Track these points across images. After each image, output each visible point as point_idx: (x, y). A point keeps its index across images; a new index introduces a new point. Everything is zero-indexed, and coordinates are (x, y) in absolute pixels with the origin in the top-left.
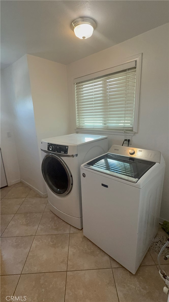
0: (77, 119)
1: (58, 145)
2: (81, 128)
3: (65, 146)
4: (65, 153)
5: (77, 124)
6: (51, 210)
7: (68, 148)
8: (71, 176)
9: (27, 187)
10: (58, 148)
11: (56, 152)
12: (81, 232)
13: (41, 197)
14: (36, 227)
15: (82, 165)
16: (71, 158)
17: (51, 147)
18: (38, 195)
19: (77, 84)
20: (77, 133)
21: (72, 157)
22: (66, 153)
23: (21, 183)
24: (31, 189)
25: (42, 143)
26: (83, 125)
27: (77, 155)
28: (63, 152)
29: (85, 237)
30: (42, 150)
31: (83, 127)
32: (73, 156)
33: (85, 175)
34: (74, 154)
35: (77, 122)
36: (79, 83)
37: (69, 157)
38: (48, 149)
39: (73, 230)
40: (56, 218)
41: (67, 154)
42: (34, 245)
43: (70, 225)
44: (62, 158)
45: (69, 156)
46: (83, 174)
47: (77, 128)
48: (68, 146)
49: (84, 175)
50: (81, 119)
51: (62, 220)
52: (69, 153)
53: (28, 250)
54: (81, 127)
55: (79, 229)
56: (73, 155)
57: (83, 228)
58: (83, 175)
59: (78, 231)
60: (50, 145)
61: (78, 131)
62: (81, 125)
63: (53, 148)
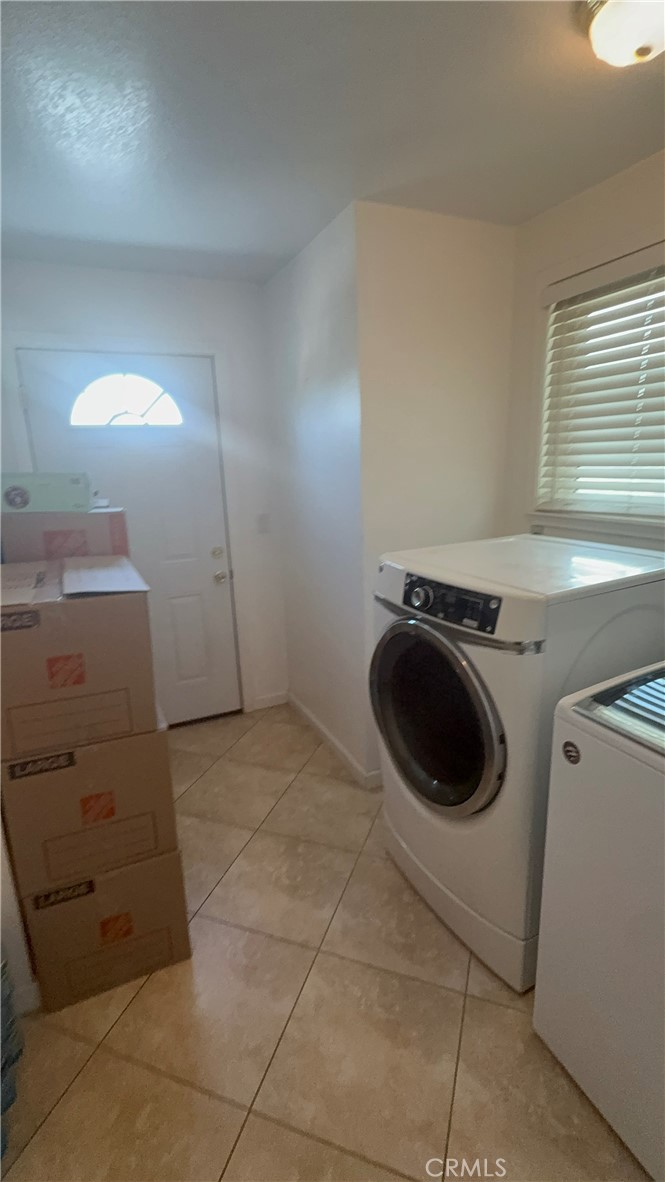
0: (543, 470)
1: (450, 588)
2: (560, 512)
3: (488, 598)
4: (481, 628)
5: (542, 491)
6: (388, 853)
7: (498, 608)
8: (502, 740)
9: (308, 727)
10: (451, 599)
11: (441, 615)
12: (520, 1004)
13: (354, 783)
14: (326, 913)
15: (568, 701)
16: (511, 657)
17: (418, 594)
18: (341, 773)
19: (559, 306)
20: (538, 531)
21: (514, 650)
22: (489, 629)
23: (287, 709)
24: (320, 740)
25: (381, 569)
26: (571, 496)
27: (538, 646)
28: (475, 624)
29: (536, 1037)
30: (377, 599)
31: (570, 508)
32: (519, 648)
33: (577, 752)
34: (527, 639)
35: (543, 480)
36: (573, 301)
37: (500, 648)
38: (407, 600)
39: (479, 984)
40: (407, 897)
41: (492, 632)
42: (309, 992)
43: (472, 953)
44: (465, 647)
45: (499, 645)
46: (567, 744)
47: (540, 508)
48: (499, 600)
49: (572, 753)
50: (562, 469)
51: (431, 916)
52: (501, 632)
53: (284, 1006)
54: (557, 508)
55: (510, 988)
56: (519, 644)
57: (532, 988)
58: (566, 752)
59: (504, 996)
60: (414, 583)
61: (543, 523)
62: (560, 495)
63: (427, 596)
